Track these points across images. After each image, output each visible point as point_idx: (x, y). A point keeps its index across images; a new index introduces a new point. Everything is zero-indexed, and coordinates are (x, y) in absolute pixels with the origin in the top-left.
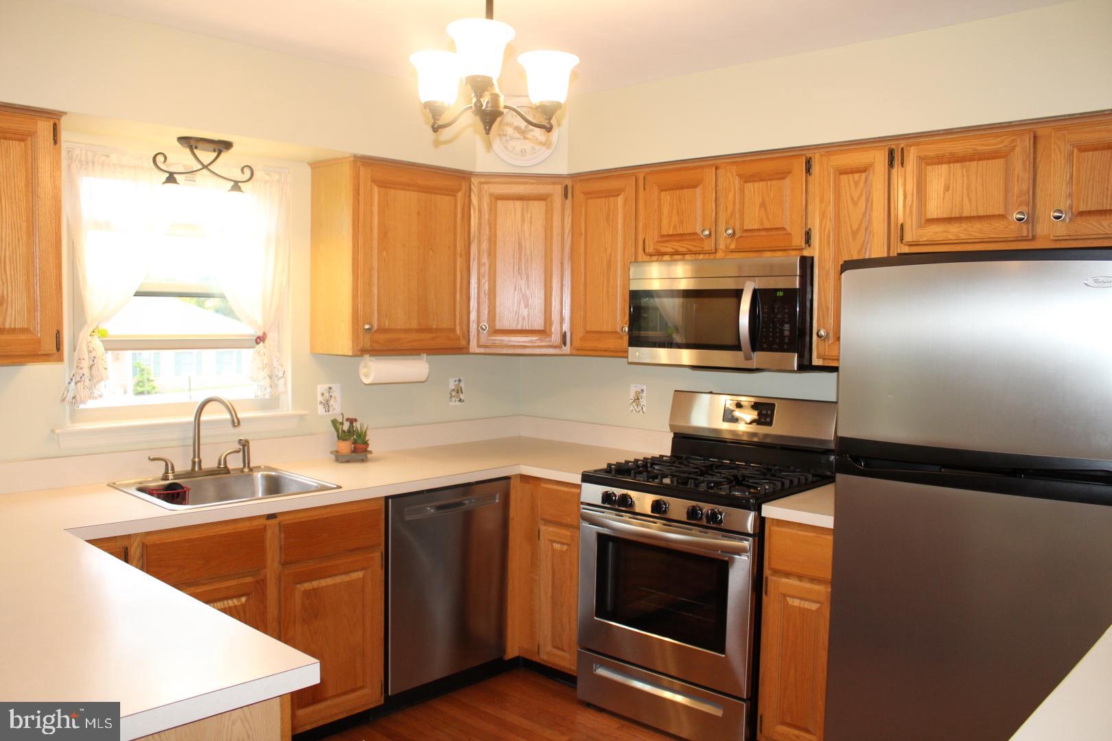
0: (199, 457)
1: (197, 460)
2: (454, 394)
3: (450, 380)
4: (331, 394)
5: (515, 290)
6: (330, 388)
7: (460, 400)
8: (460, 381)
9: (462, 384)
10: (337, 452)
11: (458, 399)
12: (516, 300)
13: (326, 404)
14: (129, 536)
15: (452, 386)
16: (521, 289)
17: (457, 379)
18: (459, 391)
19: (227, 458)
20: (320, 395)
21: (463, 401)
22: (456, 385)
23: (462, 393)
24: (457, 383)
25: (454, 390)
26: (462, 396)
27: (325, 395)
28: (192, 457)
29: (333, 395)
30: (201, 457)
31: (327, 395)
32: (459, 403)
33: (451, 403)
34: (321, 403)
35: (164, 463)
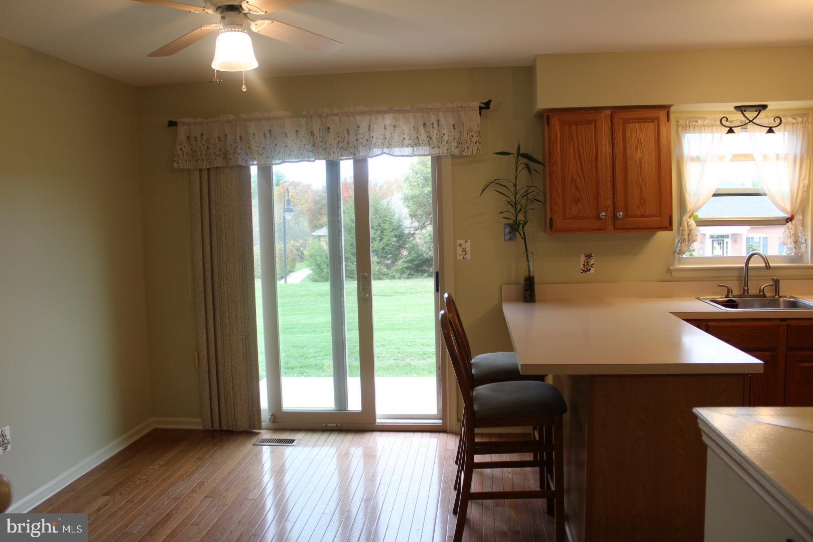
1: (746, 288)
19: (765, 289)
28: (743, 287)
30: (749, 288)
35: (727, 288)
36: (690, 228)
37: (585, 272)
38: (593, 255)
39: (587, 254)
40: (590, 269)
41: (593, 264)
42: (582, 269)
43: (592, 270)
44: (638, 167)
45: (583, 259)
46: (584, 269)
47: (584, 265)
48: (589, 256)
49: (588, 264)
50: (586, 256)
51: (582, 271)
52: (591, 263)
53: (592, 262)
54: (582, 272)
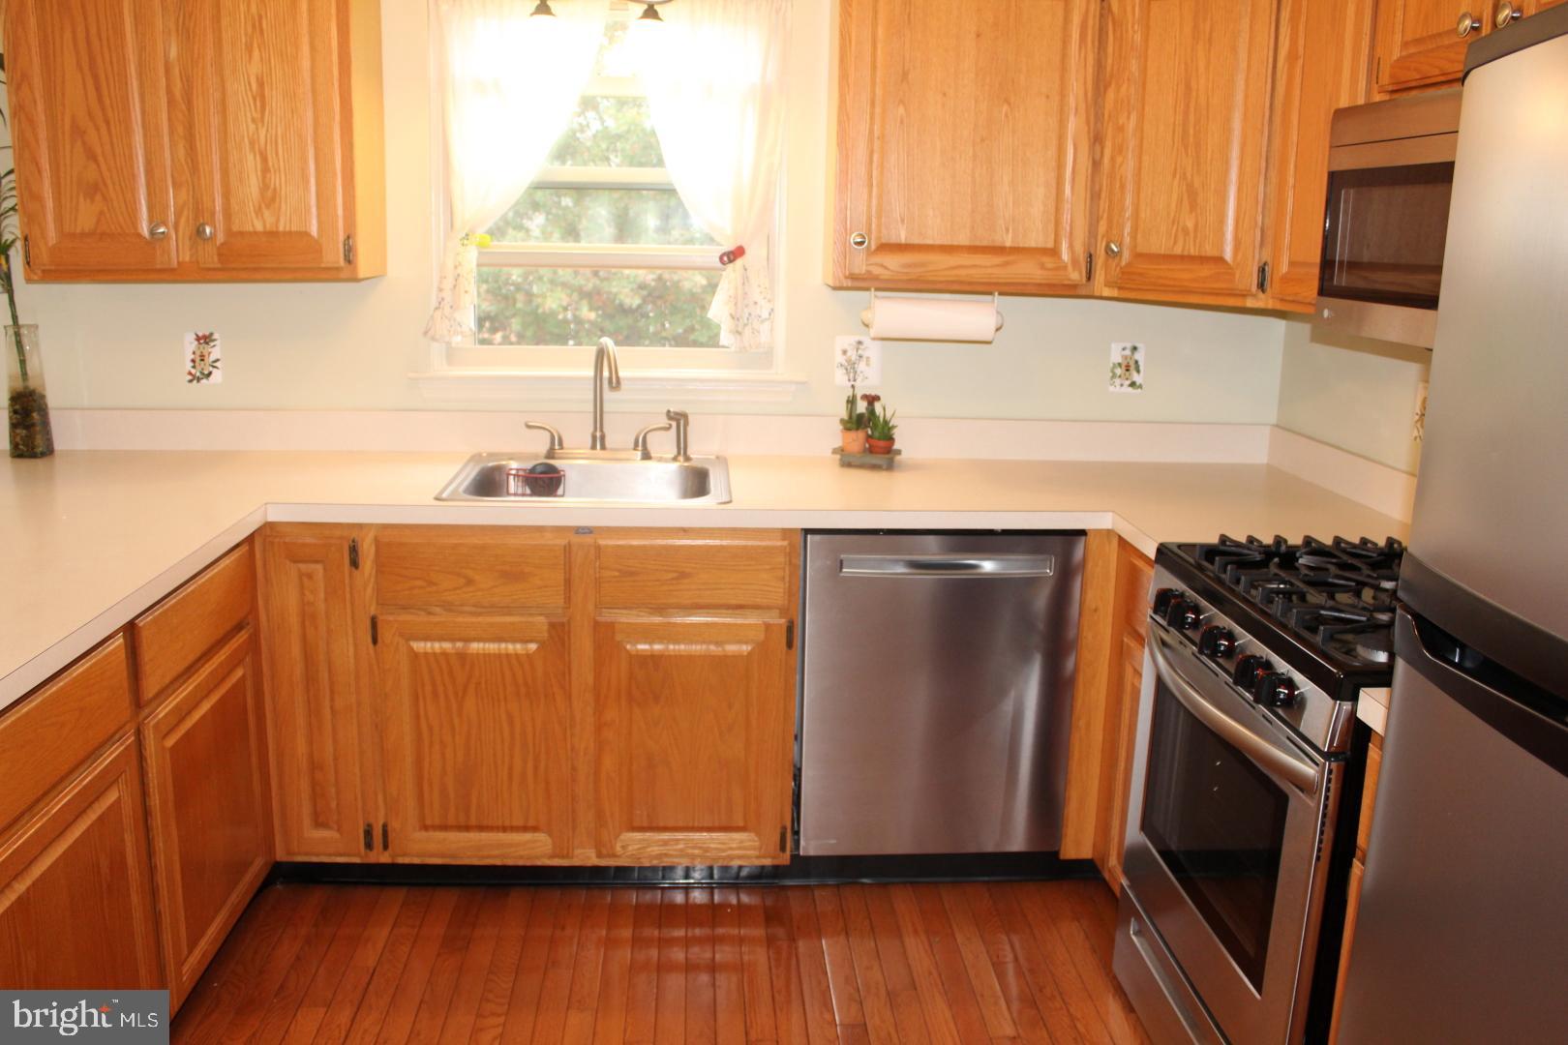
0: (601, 430)
1: (598, 434)
2: (1118, 371)
3: (1113, 345)
4: (860, 352)
5: (1174, 176)
6: (860, 343)
7: (1133, 384)
8: (1135, 349)
9: (1138, 356)
10: (843, 450)
11: (1128, 382)
12: (1175, 196)
13: (851, 368)
14: (360, 526)
15: (1116, 356)
16: (1185, 174)
17: (1129, 345)
18: (1130, 366)
19: (648, 436)
20: (840, 352)
21: (1140, 387)
22: (1125, 357)
23: (1138, 371)
24: (1128, 352)
25: (1120, 365)
26: (1137, 378)
27: (849, 354)
28: (592, 429)
29: (866, 354)
30: (605, 430)
31: (852, 354)
32: (1130, 389)
33: (1112, 388)
34: (841, 365)
35: (548, 435)
36: (459, 271)
37: (199, 379)
38: (215, 336)
39: (200, 334)
40: (210, 373)
41: (217, 360)
42: (190, 373)
43: (217, 376)
44: (255, 99)
45: (190, 346)
46: (193, 371)
47: (193, 361)
48: (205, 339)
49: (202, 360)
50: (198, 339)
51: (190, 377)
52: (212, 358)
53: (215, 352)
54: (191, 381)
